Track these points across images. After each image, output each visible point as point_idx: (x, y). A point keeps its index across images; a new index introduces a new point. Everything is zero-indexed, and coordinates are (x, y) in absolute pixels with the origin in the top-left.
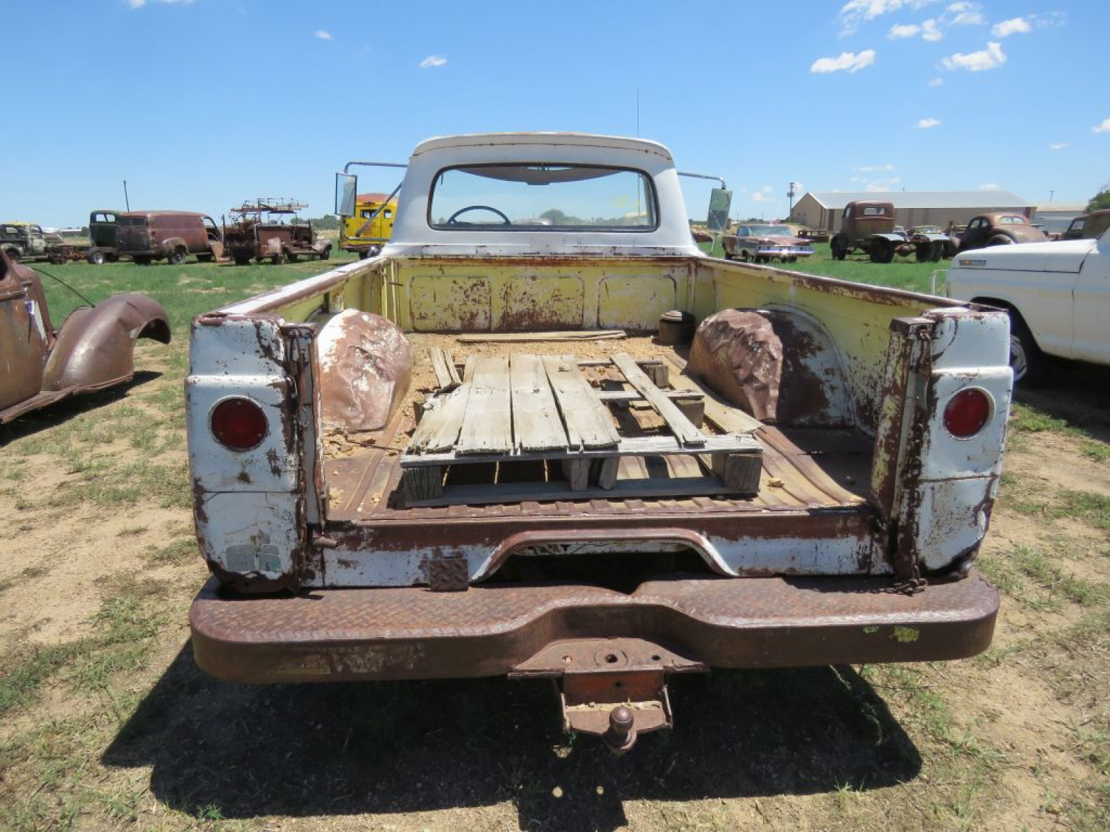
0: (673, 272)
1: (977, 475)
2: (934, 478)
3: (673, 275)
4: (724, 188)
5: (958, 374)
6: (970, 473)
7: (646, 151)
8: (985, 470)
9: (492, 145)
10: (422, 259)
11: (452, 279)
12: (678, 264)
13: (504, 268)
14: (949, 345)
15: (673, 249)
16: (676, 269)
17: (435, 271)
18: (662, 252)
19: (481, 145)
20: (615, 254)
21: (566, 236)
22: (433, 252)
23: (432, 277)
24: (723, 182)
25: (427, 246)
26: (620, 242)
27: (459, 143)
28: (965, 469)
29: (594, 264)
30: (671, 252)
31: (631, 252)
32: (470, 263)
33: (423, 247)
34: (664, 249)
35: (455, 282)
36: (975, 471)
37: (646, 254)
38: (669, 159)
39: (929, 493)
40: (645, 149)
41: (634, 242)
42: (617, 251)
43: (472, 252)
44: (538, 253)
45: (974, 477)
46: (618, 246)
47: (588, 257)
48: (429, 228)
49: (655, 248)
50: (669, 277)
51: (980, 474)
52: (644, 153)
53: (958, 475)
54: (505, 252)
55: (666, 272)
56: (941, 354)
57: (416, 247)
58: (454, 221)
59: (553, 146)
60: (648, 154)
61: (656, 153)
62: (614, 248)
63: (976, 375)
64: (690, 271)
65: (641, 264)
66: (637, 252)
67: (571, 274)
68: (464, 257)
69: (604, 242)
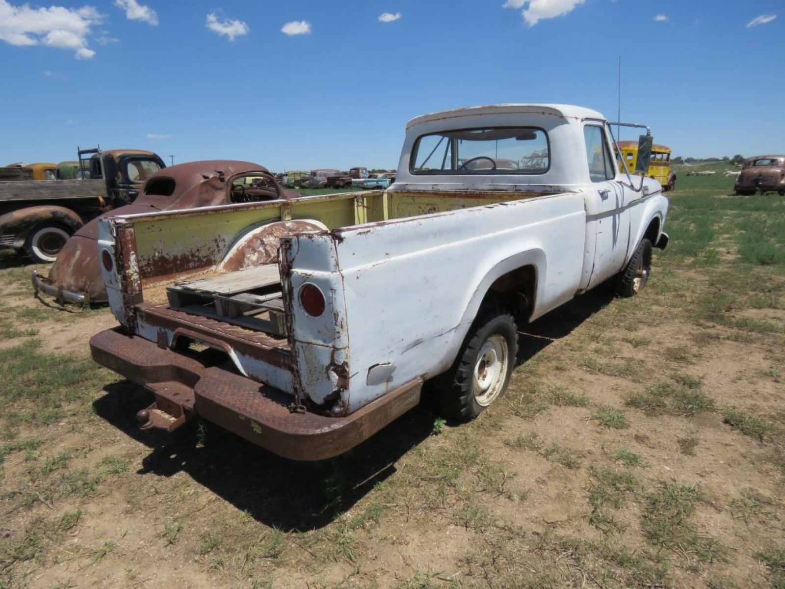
1: (325, 344)
2: (302, 340)
4: (648, 135)
5: (302, 273)
6: (321, 342)
7: (543, 113)
8: (329, 343)
9: (445, 118)
10: (401, 192)
11: (419, 205)
13: (447, 199)
14: (297, 253)
15: (558, 187)
17: (409, 200)
20: (516, 190)
22: (410, 188)
23: (408, 204)
24: (648, 130)
25: (407, 185)
26: (520, 181)
27: (427, 119)
28: (317, 339)
31: (527, 189)
32: (425, 195)
34: (551, 187)
35: (420, 207)
36: (324, 342)
39: (301, 351)
40: (541, 111)
41: (530, 181)
42: (517, 188)
43: (430, 188)
44: (467, 189)
45: (323, 345)
46: (518, 184)
47: (494, 193)
48: (409, 174)
49: (545, 186)
51: (327, 345)
52: (541, 114)
53: (314, 341)
54: (448, 189)
56: (294, 259)
57: (403, 185)
58: (465, 168)
59: (479, 116)
60: (545, 115)
61: (550, 114)
62: (516, 186)
63: (311, 275)
66: (531, 189)
69: (510, 182)
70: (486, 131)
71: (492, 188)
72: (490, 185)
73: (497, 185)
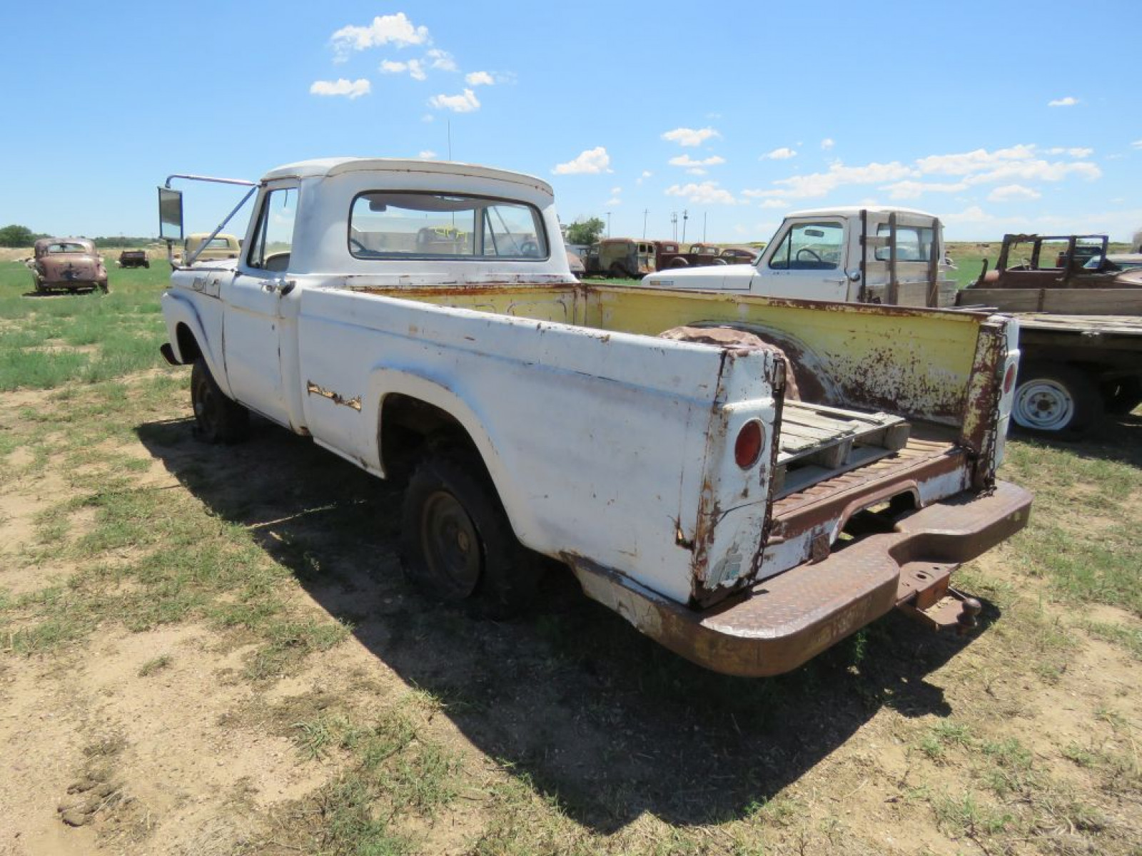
0: (564, 297)
3: (563, 300)
9: (409, 171)
12: (566, 290)
13: (428, 298)
15: (561, 276)
16: (565, 295)
18: (553, 280)
19: (398, 170)
20: (519, 282)
21: (479, 265)
25: (351, 277)
26: (522, 270)
27: (377, 167)
29: (504, 292)
30: (560, 279)
31: (532, 280)
33: (346, 277)
34: (555, 277)
37: (543, 281)
38: (552, 195)
40: (536, 185)
41: (533, 271)
42: (521, 279)
44: (455, 283)
46: (521, 274)
48: (351, 257)
49: (549, 276)
50: (561, 302)
52: (535, 188)
55: (558, 297)
57: (339, 277)
60: (538, 190)
61: (543, 189)
62: (518, 276)
64: (576, 296)
65: (541, 290)
67: (485, 302)
68: (393, 288)
69: (511, 271)
70: (446, 198)
71: (489, 279)
72: (488, 275)
73: (496, 275)
